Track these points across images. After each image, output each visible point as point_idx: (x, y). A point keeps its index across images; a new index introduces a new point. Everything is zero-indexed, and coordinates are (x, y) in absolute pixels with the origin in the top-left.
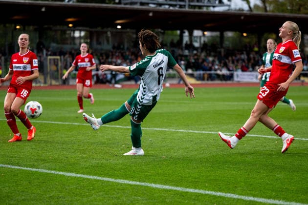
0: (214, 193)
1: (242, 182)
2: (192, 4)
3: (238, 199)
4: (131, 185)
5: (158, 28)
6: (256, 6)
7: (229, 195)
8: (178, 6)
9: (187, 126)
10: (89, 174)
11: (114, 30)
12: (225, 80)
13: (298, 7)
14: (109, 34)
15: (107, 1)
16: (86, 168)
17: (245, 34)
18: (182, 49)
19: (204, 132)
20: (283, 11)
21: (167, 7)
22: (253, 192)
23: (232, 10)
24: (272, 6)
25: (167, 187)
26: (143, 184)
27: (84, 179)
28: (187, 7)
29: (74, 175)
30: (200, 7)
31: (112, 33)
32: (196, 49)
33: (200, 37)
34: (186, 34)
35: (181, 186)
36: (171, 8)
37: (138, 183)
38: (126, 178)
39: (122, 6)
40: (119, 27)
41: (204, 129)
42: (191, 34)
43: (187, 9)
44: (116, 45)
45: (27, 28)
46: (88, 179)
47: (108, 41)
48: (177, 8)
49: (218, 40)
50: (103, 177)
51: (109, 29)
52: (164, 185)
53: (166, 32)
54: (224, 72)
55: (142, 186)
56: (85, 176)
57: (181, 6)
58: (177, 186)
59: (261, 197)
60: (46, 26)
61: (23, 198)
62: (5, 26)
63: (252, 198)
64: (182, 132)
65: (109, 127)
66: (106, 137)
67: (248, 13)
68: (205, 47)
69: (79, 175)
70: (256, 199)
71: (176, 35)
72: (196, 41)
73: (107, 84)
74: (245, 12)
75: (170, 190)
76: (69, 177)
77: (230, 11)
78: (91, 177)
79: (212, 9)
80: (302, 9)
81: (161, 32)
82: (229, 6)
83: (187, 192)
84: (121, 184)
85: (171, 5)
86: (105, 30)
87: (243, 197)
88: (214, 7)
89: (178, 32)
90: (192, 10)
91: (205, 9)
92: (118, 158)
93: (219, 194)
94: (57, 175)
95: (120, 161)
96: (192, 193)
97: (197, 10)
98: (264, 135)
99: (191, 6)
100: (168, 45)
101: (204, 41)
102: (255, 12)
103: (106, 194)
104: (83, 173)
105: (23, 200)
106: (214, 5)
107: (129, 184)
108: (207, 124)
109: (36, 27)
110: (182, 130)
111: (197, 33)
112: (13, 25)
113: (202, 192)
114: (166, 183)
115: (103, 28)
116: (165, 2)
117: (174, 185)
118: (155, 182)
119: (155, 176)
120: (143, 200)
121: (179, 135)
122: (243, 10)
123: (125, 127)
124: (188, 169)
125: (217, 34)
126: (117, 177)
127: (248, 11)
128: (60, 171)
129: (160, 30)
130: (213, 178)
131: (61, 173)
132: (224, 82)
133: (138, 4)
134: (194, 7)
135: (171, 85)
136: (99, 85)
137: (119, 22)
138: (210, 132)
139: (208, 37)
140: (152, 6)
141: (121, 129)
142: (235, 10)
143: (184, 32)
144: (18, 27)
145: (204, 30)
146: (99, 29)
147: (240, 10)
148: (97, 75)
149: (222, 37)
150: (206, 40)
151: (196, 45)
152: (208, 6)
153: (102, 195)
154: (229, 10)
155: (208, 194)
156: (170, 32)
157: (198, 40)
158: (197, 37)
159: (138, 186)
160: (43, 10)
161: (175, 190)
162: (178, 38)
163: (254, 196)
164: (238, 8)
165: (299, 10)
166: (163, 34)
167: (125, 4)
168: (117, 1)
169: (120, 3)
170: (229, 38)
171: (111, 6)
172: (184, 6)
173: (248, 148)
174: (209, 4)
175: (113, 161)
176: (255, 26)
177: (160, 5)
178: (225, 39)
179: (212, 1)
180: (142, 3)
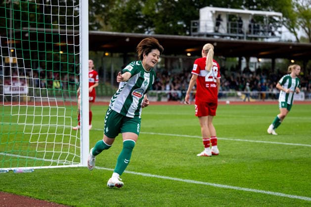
0: (265, 192)
1: (288, 183)
2: (249, 36)
3: (285, 197)
4: (196, 184)
5: (220, 55)
6: (303, 38)
7: (277, 194)
8: (238, 38)
9: (244, 136)
10: (162, 174)
11: (185, 57)
14: (181, 60)
15: (179, 33)
16: (160, 170)
17: (293, 61)
18: (240, 73)
19: (257, 141)
21: (228, 38)
22: (298, 192)
23: (282, 41)
25: (226, 186)
26: (206, 183)
27: (158, 178)
28: (245, 38)
29: (149, 175)
30: (256, 38)
31: (183, 59)
32: (252, 73)
33: (256, 63)
34: (244, 60)
35: (238, 186)
36: (232, 39)
37: (202, 183)
38: (192, 178)
39: (191, 37)
40: (189, 54)
41: (257, 139)
42: (248, 61)
43: (245, 40)
44: (186, 69)
45: (114, 55)
46: (161, 179)
47: (180, 67)
48: (237, 40)
49: (271, 65)
50: (173, 177)
51: (181, 56)
52: (224, 184)
53: (228, 59)
55: (205, 185)
56: (159, 177)
57: (240, 38)
58: (234, 186)
59: (303, 196)
60: (129, 53)
61: (108, 193)
62: (96, 53)
63: (296, 197)
65: (179, 137)
66: (176, 145)
67: (296, 43)
68: (258, 71)
69: (153, 176)
70: (300, 197)
71: (236, 62)
72: (252, 67)
73: (179, 101)
74: (293, 43)
75: (229, 189)
76: (145, 177)
77: (281, 42)
78: (163, 177)
79: (266, 40)
81: (223, 59)
82: (280, 37)
83: (242, 191)
84: (188, 184)
85: (231, 37)
86: (177, 56)
87: (289, 196)
88: (267, 38)
89: (237, 59)
90: (249, 41)
91: (260, 40)
92: (186, 161)
93: (269, 192)
94: (136, 175)
95: (188, 165)
96: (247, 191)
97: (253, 41)
98: (308, 144)
99: (248, 38)
100: (229, 69)
101: (259, 67)
102: (301, 43)
103: (176, 192)
104: (157, 174)
105: (109, 195)
106: (268, 36)
107: (195, 184)
108: (260, 135)
109: (121, 54)
110: (239, 140)
111: (253, 60)
112: (103, 53)
113: (255, 191)
114: (225, 183)
115: (175, 55)
116: (227, 34)
117: (232, 185)
118: (216, 182)
119: (216, 177)
120: (206, 197)
121: (237, 143)
122: (291, 41)
124: (244, 172)
125: (269, 60)
126: (184, 177)
127: (295, 42)
128: (138, 172)
129: (222, 57)
130: (264, 179)
131: (139, 174)
133: (205, 36)
134: (251, 38)
135: (231, 102)
136: (172, 102)
137: (189, 50)
138: (262, 142)
139: (262, 63)
140: (216, 37)
141: (189, 138)
142: (285, 41)
143: (242, 59)
144: (107, 54)
145: (258, 58)
146: (173, 56)
147: (289, 41)
148: (170, 94)
149: (273, 63)
150: (260, 65)
151: (252, 69)
152: (262, 38)
153: (172, 192)
154: (279, 41)
155: (260, 193)
156: (230, 59)
157: (254, 66)
158: (253, 63)
159: (202, 185)
160: (128, 40)
161: (233, 189)
162: (238, 64)
163: (298, 195)
164: (287, 39)
166: (225, 60)
167: (194, 36)
168: (188, 33)
169: (190, 35)
170: (279, 64)
171: (183, 37)
172: (243, 38)
173: (293, 155)
174: (264, 36)
175: (182, 164)
176: (301, 54)
177: (223, 36)
178: (276, 64)
179: (266, 33)
180: (208, 35)
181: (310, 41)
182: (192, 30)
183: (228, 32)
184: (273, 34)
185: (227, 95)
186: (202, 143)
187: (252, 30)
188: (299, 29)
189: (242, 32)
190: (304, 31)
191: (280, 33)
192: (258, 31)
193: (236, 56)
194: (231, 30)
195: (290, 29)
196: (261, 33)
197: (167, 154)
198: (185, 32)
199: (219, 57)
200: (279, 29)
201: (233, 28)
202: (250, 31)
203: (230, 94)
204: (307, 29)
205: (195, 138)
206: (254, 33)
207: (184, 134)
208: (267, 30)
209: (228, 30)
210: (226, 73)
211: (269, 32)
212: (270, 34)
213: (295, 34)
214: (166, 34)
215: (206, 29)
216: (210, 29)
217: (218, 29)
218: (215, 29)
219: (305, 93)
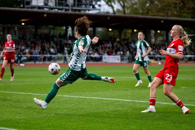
2: (74, 8)
5: (50, 25)
6: (118, 10)
8: (64, 10)
11: (20, 26)
12: (97, 61)
13: (146, 11)
14: (16, 28)
15: (15, 6)
17: (110, 30)
18: (67, 40)
19: (81, 97)
20: (136, 14)
21: (56, 10)
23: (101, 13)
24: (129, 10)
28: (70, 10)
30: (79, 10)
31: (18, 28)
34: (70, 29)
36: (59, 11)
39: (25, 9)
40: (23, 24)
41: (81, 95)
42: (73, 29)
43: (70, 12)
44: (21, 36)
48: (63, 11)
49: (92, 33)
51: (17, 25)
53: (56, 27)
54: (96, 55)
57: (66, 10)
64: (66, 97)
65: (15, 94)
67: (113, 15)
71: (63, 30)
74: (110, 14)
77: (100, 14)
79: (87, 12)
80: (150, 12)
82: (100, 10)
85: (59, 9)
86: (13, 26)
88: (89, 10)
89: (64, 28)
90: (74, 13)
91: (83, 12)
92: (21, 115)
95: (23, 117)
97: (77, 12)
98: (123, 99)
99: (73, 10)
100: (57, 36)
102: (117, 14)
106: (89, 9)
108: (84, 92)
110: (66, 96)
115: (12, 25)
116: (56, 7)
119: (47, 128)
121: (64, 99)
122: (109, 13)
123: (26, 94)
124: (70, 123)
125: (91, 29)
127: (112, 13)
129: (51, 26)
132: (96, 62)
133: (37, 8)
134: (75, 10)
137: (23, 20)
138: (85, 97)
140: (46, 9)
141: (24, 94)
142: (104, 13)
143: (68, 28)
146: (9, 25)
147: (107, 13)
149: (94, 31)
154: (99, 12)
156: (59, 28)
162: (64, 32)
164: (105, 11)
165: (148, 13)
166: (54, 29)
167: (28, 8)
168: (22, 6)
169: (24, 7)
170: (99, 32)
171: (17, 9)
172: (69, 10)
173: (112, 108)
174: (85, 9)
175: (18, 117)
176: (117, 24)
177: (52, 9)
178: (97, 33)
179: (88, 6)
180: (39, 8)
181: (125, 13)
182: (25, 3)
183: (56, 5)
184: (94, 7)
185: (56, 58)
187: (76, 3)
188: (115, 3)
189: (67, 5)
190: (119, 4)
191: (100, 6)
192: (81, 5)
193: (63, 26)
194: (59, 3)
195: (107, 3)
196: (84, 6)
197: (5, 108)
198: (20, 5)
199: (49, 26)
200: (99, 3)
201: (60, 2)
202: (74, 4)
203: (58, 57)
204: (122, 3)
205: (29, 95)
206: (78, 6)
207: (19, 92)
208: (89, 4)
209: (56, 3)
210: (55, 39)
211: (90, 5)
212: (91, 7)
213: (113, 7)
214: (4, 7)
215: (38, 3)
216: (40, 3)
217: (48, 2)
218: (44, 2)
219: (121, 57)
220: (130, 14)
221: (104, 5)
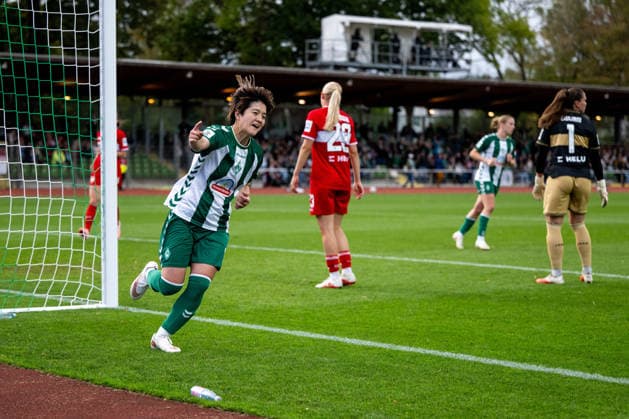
0: (438, 353)
1: (480, 336)
2: (413, 67)
3: (475, 363)
4: (313, 340)
5: (360, 103)
6: (509, 72)
7: (461, 356)
8: (391, 71)
9: (401, 251)
10: (252, 321)
11: (295, 106)
12: (461, 183)
13: (572, 74)
14: (287, 112)
15: (285, 63)
16: (247, 313)
17: (491, 114)
18: (396, 136)
20: (550, 79)
21: (374, 72)
22: (498, 353)
23: (472, 77)
24: (533, 71)
25: (368, 343)
26: (332, 338)
27: (243, 329)
28: (404, 73)
29: (228, 323)
30: (424, 73)
31: (291, 111)
32: (417, 135)
33: (424, 118)
34: (403, 113)
35: (389, 342)
36: (381, 74)
37: (324, 337)
38: (306, 328)
39: (307, 70)
40: (302, 102)
41: (426, 257)
42: (410, 113)
43: (404, 76)
45: (165, 102)
46: (250, 330)
47: (285, 124)
48: (389, 75)
49: (451, 122)
50: (272, 326)
51: (288, 105)
52: (364, 339)
53: (373, 110)
54: (459, 170)
55: (330, 341)
56: (245, 326)
57: (395, 71)
58: (383, 342)
59: (509, 360)
60: (193, 100)
61: (152, 357)
62: (132, 100)
63: (495, 362)
64: (391, 261)
66: (278, 267)
67: (497, 81)
68: (429, 132)
69: (235, 324)
70: (502, 363)
71: (388, 115)
72: (418, 124)
73: (283, 187)
74: (492, 80)
75: (374, 348)
76: (220, 326)
77: (469, 80)
78: (254, 327)
79: (442, 76)
80: (579, 76)
81: (364, 110)
82: (468, 71)
83: (398, 351)
84: (298, 338)
85: (380, 70)
86: (281, 105)
87: (483, 360)
88: (445, 72)
89: (391, 110)
90: (411, 77)
91: (431, 76)
92: (295, 298)
93: (446, 354)
94: (204, 322)
95: (299, 303)
96: (405, 352)
97: (419, 77)
98: (517, 265)
99: (409, 71)
100: (376, 128)
101: (431, 124)
102: (507, 80)
103: (276, 353)
104: (243, 321)
105: (152, 360)
106: (446, 69)
107: (310, 339)
108: (432, 249)
109: (177, 101)
110: (392, 258)
111: (419, 111)
112: (144, 99)
113: (420, 350)
114: (366, 337)
116: (371, 65)
117: (379, 340)
118: (350, 335)
120: (331, 362)
121: (390, 264)
122: (489, 77)
123: (307, 252)
124: (401, 316)
125: (449, 113)
126: (292, 327)
127: (496, 79)
128: (208, 317)
129: (363, 107)
130: (437, 329)
131: (210, 320)
132: (458, 186)
133: (331, 68)
134: (416, 72)
135: (379, 190)
136: (269, 189)
137: (301, 94)
138: (435, 261)
139: (435, 118)
140: (352, 71)
141: (301, 254)
142: (478, 77)
143: (399, 110)
144: (151, 101)
145: (429, 107)
147: (485, 77)
148: (267, 174)
149: (456, 117)
150: (433, 121)
151: (418, 129)
152: (436, 72)
153: (270, 354)
154: (468, 77)
155: (430, 355)
156: (378, 110)
157: (421, 122)
158: (418, 118)
159: (324, 340)
160: (189, 75)
161: (380, 348)
162: (391, 119)
163: (499, 358)
164: (481, 74)
165: (575, 77)
166: (368, 112)
167: (312, 67)
168: (300, 62)
169: (304, 66)
170: (467, 119)
171: (291, 70)
172: (401, 71)
173: (492, 285)
174: (438, 69)
175: (288, 303)
176: (505, 101)
177: (364, 69)
178: (461, 121)
179: (443, 64)
180: (337, 67)
181: (524, 78)
182: (307, 57)
183: (373, 61)
184: (455, 64)
185: (372, 176)
186: (326, 264)
187: (418, 57)
188: (502, 56)
189: (398, 62)
190: (512, 59)
191: (468, 62)
192: (429, 60)
193: (389, 105)
194: (379, 56)
195: (485, 56)
196: (434, 63)
197: (261, 284)
198: (295, 61)
199: (357, 107)
200: (467, 56)
201: (383, 54)
202: (414, 59)
203: (376, 173)
204: (517, 55)
205: (312, 255)
206: (421, 63)
207: (293, 248)
208: (444, 58)
209: (373, 56)
210: (370, 135)
211: (448, 60)
212: (450, 65)
213: (496, 64)
214: (261, 64)
215: (334, 56)
216: (340, 56)
217: (356, 55)
218: (349, 55)
219: (514, 173)
220: (533, 80)
221: (477, 61)
